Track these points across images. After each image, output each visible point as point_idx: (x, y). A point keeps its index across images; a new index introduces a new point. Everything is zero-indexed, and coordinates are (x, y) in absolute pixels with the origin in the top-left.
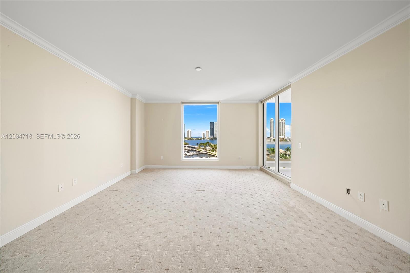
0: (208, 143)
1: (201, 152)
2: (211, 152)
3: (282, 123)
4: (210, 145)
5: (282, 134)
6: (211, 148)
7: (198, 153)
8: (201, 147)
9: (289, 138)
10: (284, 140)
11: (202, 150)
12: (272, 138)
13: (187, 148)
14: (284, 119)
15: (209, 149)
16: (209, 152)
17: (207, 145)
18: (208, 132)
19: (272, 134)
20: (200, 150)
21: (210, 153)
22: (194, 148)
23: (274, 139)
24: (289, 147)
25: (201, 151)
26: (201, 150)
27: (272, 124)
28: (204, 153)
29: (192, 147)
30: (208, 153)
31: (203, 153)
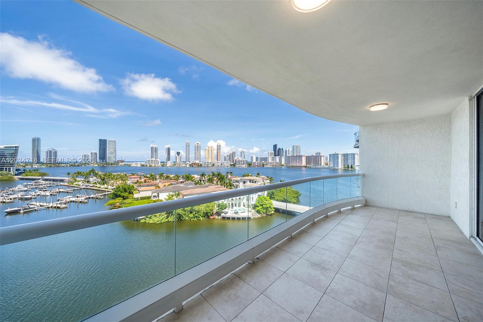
0: (93, 171)
1: (78, 187)
2: (98, 185)
3: (198, 147)
4: (96, 175)
5: (198, 159)
6: (99, 180)
7: (69, 190)
8: (77, 179)
9: (204, 162)
10: (200, 165)
11: (80, 183)
12: (187, 162)
13: (44, 181)
14: (200, 143)
15: (94, 181)
16: (95, 185)
17: (90, 174)
18: (96, 154)
19: (188, 158)
20: (75, 184)
21: (97, 187)
22: (62, 181)
23: (190, 164)
24: (204, 172)
25: (77, 185)
26: (77, 183)
27: (188, 147)
28: (84, 188)
29: (54, 180)
30: (92, 188)
31: (80, 189)
